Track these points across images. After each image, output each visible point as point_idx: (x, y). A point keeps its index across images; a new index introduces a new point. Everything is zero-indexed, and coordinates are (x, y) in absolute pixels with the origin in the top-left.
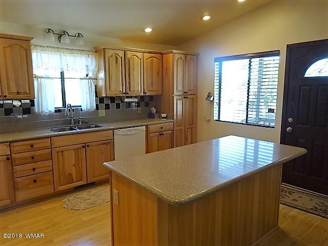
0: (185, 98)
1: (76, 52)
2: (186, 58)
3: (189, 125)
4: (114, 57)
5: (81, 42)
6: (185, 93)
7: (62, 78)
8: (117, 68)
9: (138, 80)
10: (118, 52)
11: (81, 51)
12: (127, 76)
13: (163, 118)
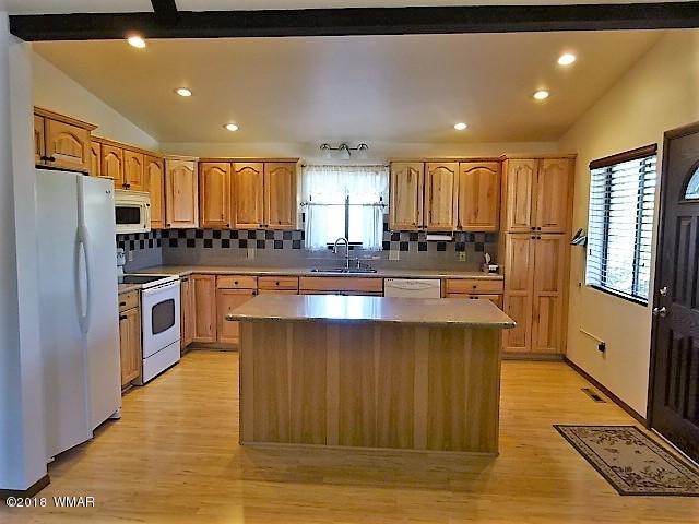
0: (533, 238)
1: (359, 169)
2: (539, 166)
3: (544, 290)
4: (405, 173)
5: (363, 155)
6: (534, 228)
7: (347, 205)
8: (409, 188)
9: (448, 205)
10: (412, 165)
11: (367, 167)
12: (427, 201)
13: (491, 271)
